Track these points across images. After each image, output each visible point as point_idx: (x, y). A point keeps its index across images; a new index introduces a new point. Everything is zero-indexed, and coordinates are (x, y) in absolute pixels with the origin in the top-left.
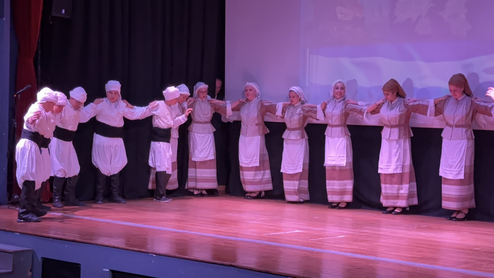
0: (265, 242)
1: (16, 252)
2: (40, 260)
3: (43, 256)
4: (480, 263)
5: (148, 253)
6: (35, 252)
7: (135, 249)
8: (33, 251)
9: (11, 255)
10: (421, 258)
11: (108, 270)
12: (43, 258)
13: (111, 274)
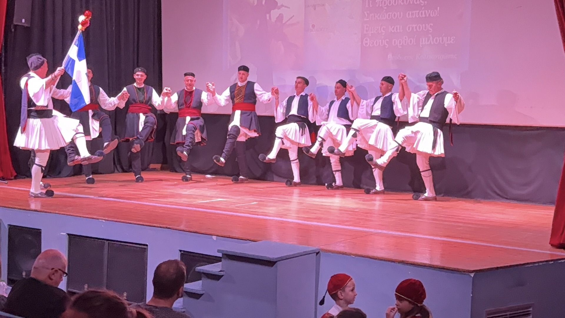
0: (194, 209)
2: (7, 228)
3: (9, 224)
4: (358, 221)
5: (98, 219)
6: (3, 221)
7: (88, 216)
10: (315, 219)
11: (65, 234)
13: (68, 236)
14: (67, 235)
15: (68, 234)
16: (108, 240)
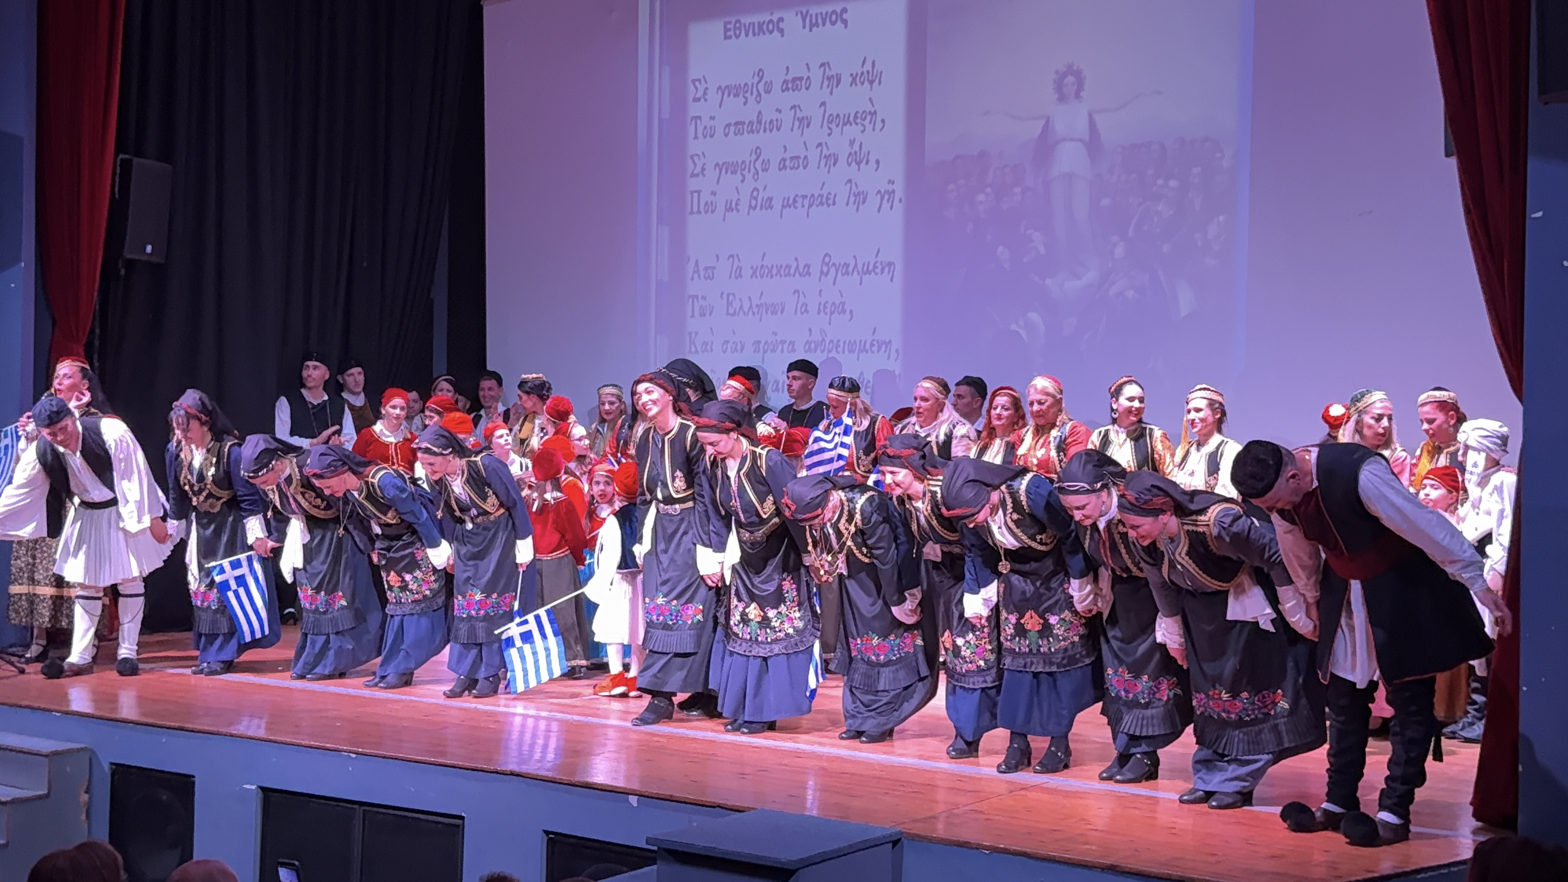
1: (56, 754)
2: (107, 768)
3: (112, 761)
5: (339, 750)
6: (95, 752)
7: (312, 742)
8: (91, 750)
9: (45, 760)
11: (254, 787)
12: (112, 764)
13: (259, 795)
14: (260, 790)
15: (262, 789)
16: (361, 804)
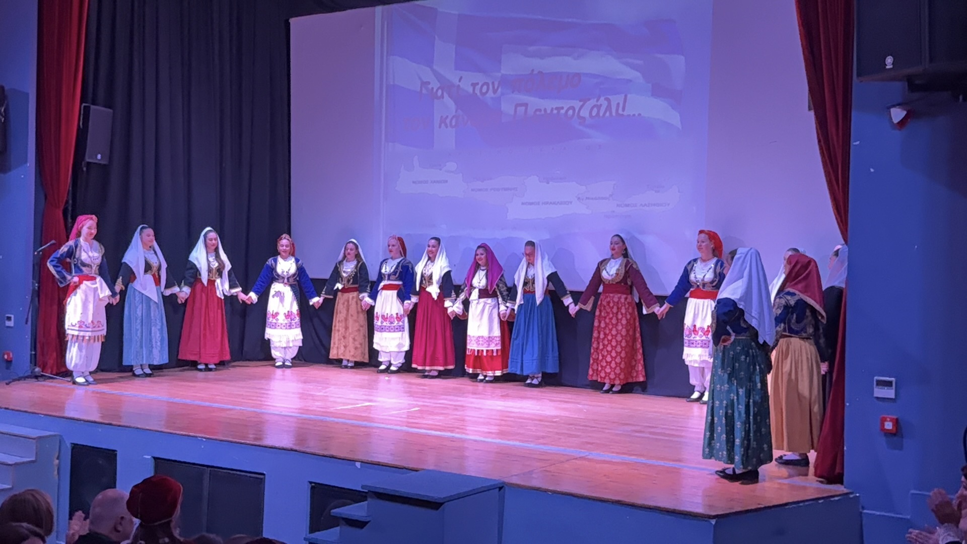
0: (332, 419)
1: (40, 438)
2: (69, 447)
3: (72, 442)
4: (558, 437)
5: (196, 437)
6: (63, 439)
7: (182, 432)
8: (60, 435)
9: (34, 441)
11: (149, 457)
12: (72, 444)
13: (153, 461)
14: (153, 459)
16: (208, 466)
